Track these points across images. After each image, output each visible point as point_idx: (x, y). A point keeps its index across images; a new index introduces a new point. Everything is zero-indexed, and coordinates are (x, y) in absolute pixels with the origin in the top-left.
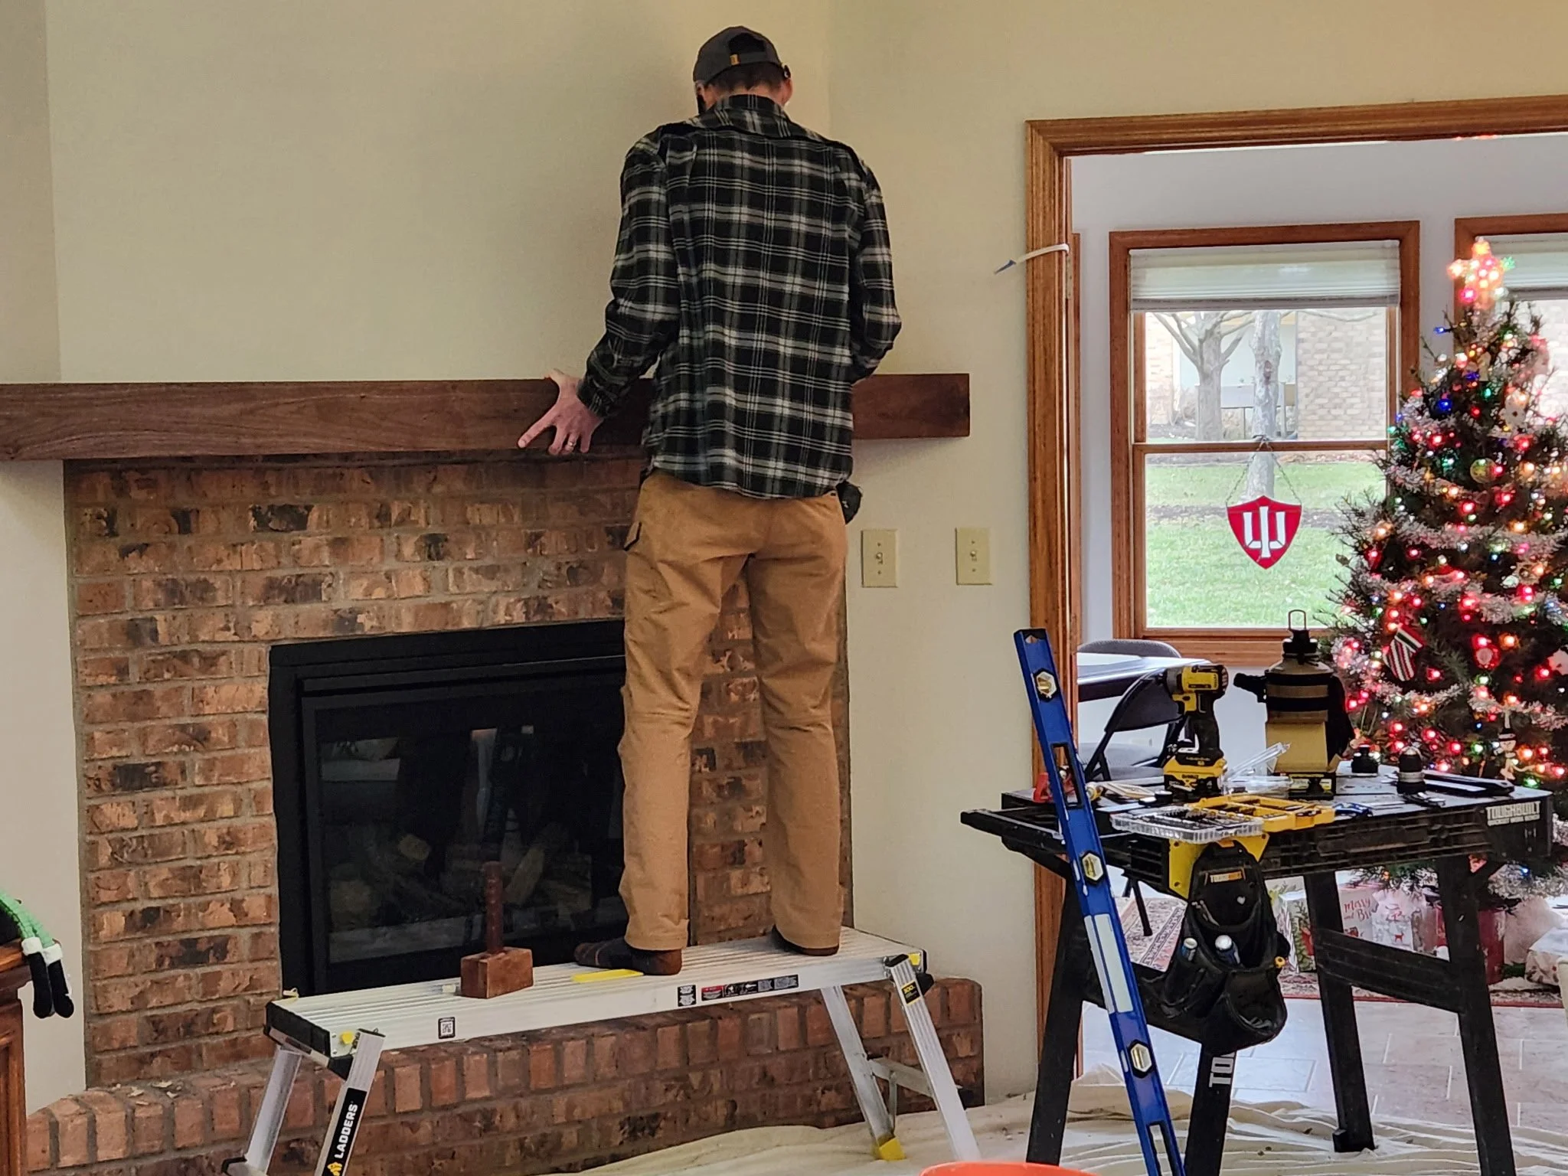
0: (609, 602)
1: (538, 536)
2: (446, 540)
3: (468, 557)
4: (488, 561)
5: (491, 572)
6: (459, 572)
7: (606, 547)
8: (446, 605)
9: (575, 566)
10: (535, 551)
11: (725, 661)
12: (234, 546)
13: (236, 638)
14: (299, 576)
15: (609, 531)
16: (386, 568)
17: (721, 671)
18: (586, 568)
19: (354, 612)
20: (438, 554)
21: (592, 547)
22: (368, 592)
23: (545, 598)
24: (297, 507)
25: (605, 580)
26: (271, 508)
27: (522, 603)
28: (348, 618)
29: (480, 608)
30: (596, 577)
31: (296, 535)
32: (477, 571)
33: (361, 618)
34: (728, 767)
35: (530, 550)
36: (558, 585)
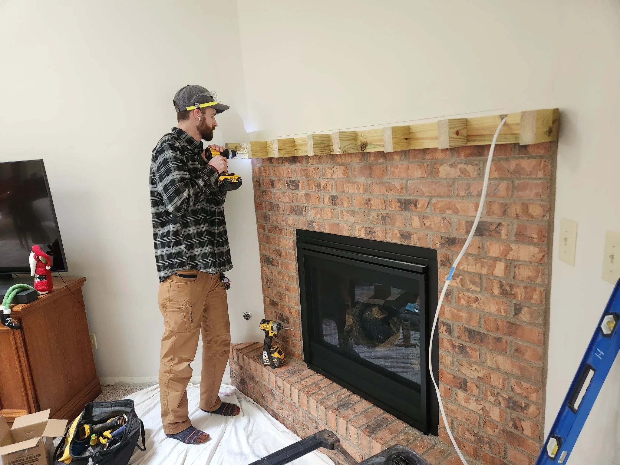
0: (399, 235)
1: (369, 200)
2: (337, 198)
3: (345, 206)
4: (352, 209)
5: (353, 213)
6: (342, 212)
7: (397, 209)
8: (338, 224)
9: (385, 216)
10: (368, 207)
11: (458, 280)
12: (283, 193)
13: (285, 224)
14: (298, 206)
15: (399, 201)
16: (320, 207)
17: (455, 285)
18: (389, 218)
19: (312, 222)
20: (335, 203)
21: (391, 207)
22: (316, 215)
23: (373, 228)
24: (296, 181)
25: (397, 224)
26: (290, 181)
27: (364, 228)
28: (311, 223)
29: (350, 228)
30: (393, 222)
31: (296, 191)
32: (348, 212)
33: (314, 224)
34: (459, 337)
35: (366, 206)
36: (378, 224)
